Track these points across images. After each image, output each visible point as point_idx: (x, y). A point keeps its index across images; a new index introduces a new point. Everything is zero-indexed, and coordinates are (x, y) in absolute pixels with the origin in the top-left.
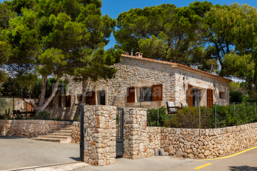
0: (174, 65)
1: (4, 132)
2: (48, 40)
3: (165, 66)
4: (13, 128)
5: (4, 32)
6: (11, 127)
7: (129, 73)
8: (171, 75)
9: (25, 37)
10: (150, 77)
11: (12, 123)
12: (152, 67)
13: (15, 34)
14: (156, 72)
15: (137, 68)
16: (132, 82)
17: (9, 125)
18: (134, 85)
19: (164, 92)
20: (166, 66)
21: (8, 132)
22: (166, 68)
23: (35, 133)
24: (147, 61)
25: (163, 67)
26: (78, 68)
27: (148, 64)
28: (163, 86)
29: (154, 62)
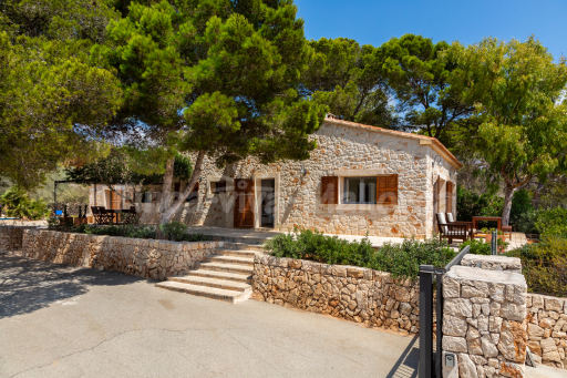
0: (426, 140)
1: (87, 260)
2: (203, 75)
3: (404, 141)
4: (107, 254)
5: (97, 50)
6: (102, 252)
7: (326, 151)
8: (416, 158)
9: (156, 63)
10: (371, 160)
11: (104, 243)
12: (375, 141)
13: (129, 54)
14: (384, 151)
15: (343, 141)
16: (331, 166)
17: (98, 247)
18: (336, 173)
19: (401, 189)
20: (408, 141)
21: (96, 260)
22: (405, 144)
23: (160, 269)
24: (365, 129)
25: (400, 142)
26: (256, 139)
27: (367, 135)
28: (400, 178)
29: (381, 133)
